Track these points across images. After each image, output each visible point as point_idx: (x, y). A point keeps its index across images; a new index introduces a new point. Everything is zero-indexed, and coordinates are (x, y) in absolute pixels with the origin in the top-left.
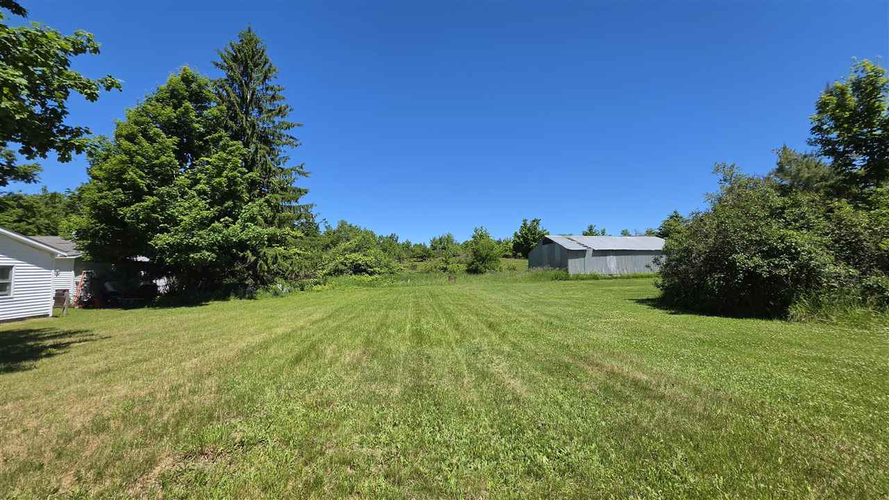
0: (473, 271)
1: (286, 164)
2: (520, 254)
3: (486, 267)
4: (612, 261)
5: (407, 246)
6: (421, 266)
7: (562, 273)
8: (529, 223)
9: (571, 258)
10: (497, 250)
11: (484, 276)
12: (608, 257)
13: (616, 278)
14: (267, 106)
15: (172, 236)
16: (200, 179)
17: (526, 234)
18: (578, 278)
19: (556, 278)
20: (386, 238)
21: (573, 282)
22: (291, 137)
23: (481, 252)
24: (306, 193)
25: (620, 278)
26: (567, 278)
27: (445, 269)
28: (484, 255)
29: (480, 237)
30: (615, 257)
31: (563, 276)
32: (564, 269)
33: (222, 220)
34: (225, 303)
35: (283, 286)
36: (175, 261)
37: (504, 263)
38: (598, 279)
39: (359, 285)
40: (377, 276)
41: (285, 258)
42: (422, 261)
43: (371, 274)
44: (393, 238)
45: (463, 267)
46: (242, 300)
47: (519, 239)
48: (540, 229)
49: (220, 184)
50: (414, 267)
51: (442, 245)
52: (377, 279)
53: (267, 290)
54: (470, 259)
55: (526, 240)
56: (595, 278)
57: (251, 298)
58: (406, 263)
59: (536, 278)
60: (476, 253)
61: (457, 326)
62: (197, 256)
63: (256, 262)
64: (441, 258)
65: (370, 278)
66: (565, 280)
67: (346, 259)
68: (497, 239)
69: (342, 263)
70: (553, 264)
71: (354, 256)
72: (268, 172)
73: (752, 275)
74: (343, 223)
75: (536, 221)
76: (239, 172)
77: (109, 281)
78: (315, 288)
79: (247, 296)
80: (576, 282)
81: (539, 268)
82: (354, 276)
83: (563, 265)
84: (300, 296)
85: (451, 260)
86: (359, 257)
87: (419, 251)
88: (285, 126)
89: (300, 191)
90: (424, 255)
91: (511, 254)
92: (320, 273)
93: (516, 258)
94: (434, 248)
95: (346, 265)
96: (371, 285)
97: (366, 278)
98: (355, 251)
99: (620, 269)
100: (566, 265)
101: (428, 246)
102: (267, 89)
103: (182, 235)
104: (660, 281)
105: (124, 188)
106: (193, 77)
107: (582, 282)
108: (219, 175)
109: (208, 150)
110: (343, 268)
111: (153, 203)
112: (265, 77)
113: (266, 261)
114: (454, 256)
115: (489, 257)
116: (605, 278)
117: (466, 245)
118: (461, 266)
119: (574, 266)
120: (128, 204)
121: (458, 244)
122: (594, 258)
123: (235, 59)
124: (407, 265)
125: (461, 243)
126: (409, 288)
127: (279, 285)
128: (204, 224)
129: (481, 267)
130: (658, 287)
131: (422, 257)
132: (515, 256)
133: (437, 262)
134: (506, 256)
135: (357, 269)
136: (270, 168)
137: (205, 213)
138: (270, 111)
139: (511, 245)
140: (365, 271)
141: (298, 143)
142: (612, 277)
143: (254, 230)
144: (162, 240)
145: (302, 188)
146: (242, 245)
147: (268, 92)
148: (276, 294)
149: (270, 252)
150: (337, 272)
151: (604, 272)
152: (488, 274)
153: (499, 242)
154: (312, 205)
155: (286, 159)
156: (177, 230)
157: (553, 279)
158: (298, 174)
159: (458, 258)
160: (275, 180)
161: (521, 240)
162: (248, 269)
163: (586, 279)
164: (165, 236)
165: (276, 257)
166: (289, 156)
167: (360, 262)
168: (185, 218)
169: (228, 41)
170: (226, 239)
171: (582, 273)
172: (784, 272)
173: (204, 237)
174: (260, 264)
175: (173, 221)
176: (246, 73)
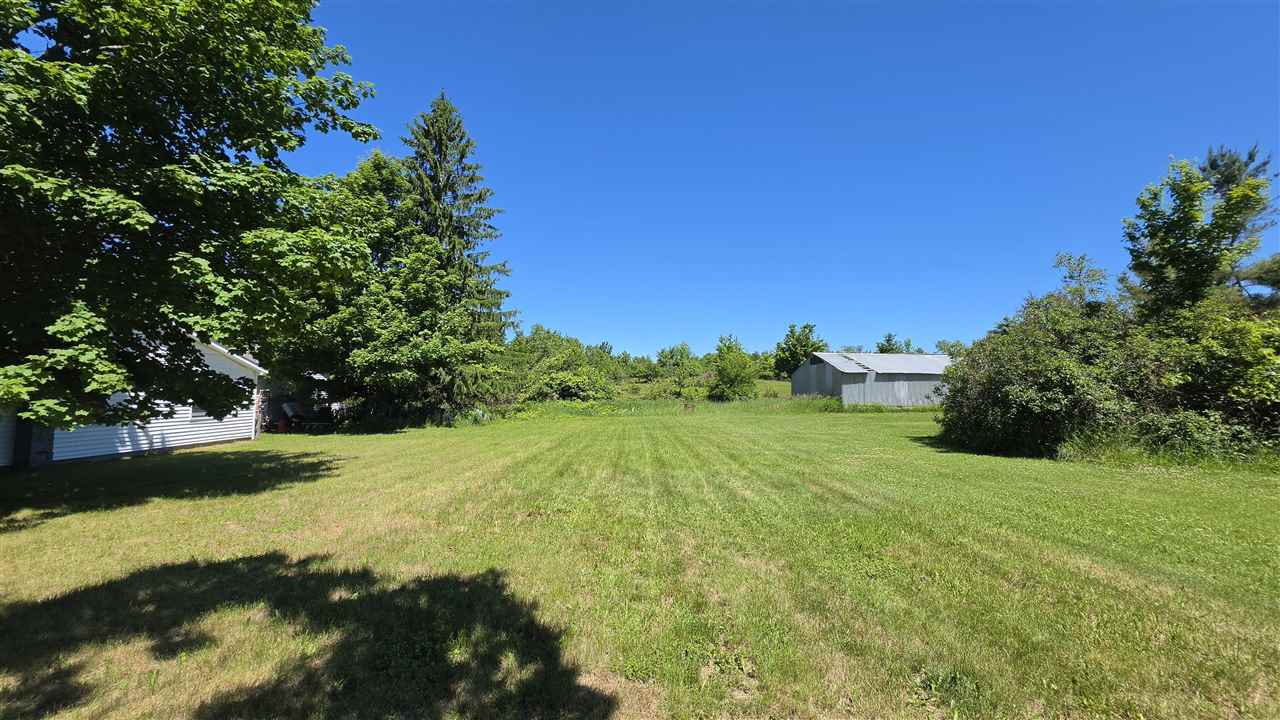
0: (716, 397)
1: (485, 260)
2: (785, 374)
3: (735, 393)
4: (902, 389)
5: (625, 360)
6: (645, 389)
7: (833, 402)
8: (798, 330)
9: (847, 383)
10: (753, 367)
11: (733, 404)
12: (896, 383)
13: (907, 411)
14: (462, 191)
15: (369, 352)
16: (395, 284)
17: (794, 346)
18: (855, 409)
19: (826, 409)
20: (596, 347)
21: (848, 414)
22: (490, 227)
23: (729, 370)
24: (507, 296)
25: (912, 411)
26: (841, 409)
27: (678, 395)
28: (732, 375)
29: (727, 349)
30: (906, 383)
31: (835, 406)
32: (836, 397)
33: (420, 333)
34: (421, 431)
35: (484, 412)
36: (373, 380)
37: (761, 386)
38: (882, 412)
39: (571, 413)
40: (591, 402)
41: (484, 377)
42: (645, 382)
43: (584, 399)
44: (604, 348)
45: (704, 391)
46: (440, 428)
47: (784, 353)
48: (814, 338)
49: (417, 290)
50: (636, 391)
51: (673, 360)
52: (593, 406)
53: (466, 417)
54: (713, 381)
55: (794, 355)
56: (879, 410)
57: (449, 425)
58: (625, 385)
59: (800, 409)
60: (721, 372)
61: (697, 456)
62: (398, 376)
63: (452, 382)
64: (673, 378)
65: (585, 405)
66: (838, 412)
67: (552, 379)
68: (751, 353)
69: (547, 384)
70: (823, 392)
71: (561, 375)
72: (466, 272)
73: (1025, 410)
74: (538, 329)
75: (809, 328)
76: (438, 275)
77: (287, 402)
78: (519, 415)
79: (444, 423)
80: (853, 414)
81: (805, 396)
82: (561, 401)
83: (836, 393)
84: (502, 426)
85: (687, 381)
86: (569, 378)
87: (642, 368)
88: (485, 214)
89: (500, 293)
90: (649, 375)
91: (771, 374)
92: (522, 396)
93: (779, 379)
94: (663, 365)
95: (552, 388)
96: (585, 413)
97: (578, 404)
98: (562, 369)
99: (914, 400)
100: (840, 393)
101: (655, 360)
102: (463, 169)
103: (381, 352)
104: (941, 416)
105: (319, 298)
106: (385, 163)
107: (861, 415)
108: (415, 278)
109: (399, 248)
110: (549, 390)
111: (350, 314)
112: (462, 157)
113: (465, 382)
114: (691, 375)
115: (739, 378)
116: (893, 411)
117: (708, 360)
118: (700, 390)
119: (850, 394)
120: (324, 316)
121: (696, 359)
122: (876, 383)
123: (427, 134)
124: (627, 387)
125: (701, 357)
126: (634, 418)
127: (479, 411)
128: (403, 339)
129: (728, 392)
130: (939, 422)
131: (646, 377)
132: (778, 377)
133: (667, 383)
134: (765, 377)
135: (566, 393)
136: (466, 268)
137: (405, 326)
138: (467, 196)
139: (772, 361)
140: (576, 395)
141: (498, 233)
142: (901, 410)
143: (455, 344)
144: (360, 357)
145: (502, 290)
146: (441, 362)
147: (465, 173)
148: (476, 421)
149: (469, 370)
150: (541, 396)
151: (890, 403)
152: (736, 403)
153: (755, 357)
154: (516, 312)
155: (486, 254)
156: (375, 346)
157: (820, 411)
158: (497, 273)
159: (696, 379)
160: (472, 281)
161: (787, 354)
162: (442, 391)
163: (867, 411)
164: (362, 352)
165: (476, 378)
166: (487, 251)
167: (570, 384)
168: (383, 331)
169: (419, 112)
170: (424, 354)
171: (861, 404)
172: (1056, 407)
173: (404, 354)
174: (458, 386)
175: (369, 336)
176: (439, 149)
